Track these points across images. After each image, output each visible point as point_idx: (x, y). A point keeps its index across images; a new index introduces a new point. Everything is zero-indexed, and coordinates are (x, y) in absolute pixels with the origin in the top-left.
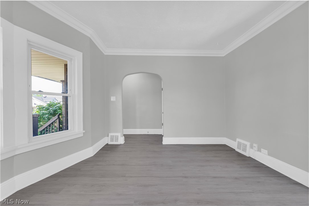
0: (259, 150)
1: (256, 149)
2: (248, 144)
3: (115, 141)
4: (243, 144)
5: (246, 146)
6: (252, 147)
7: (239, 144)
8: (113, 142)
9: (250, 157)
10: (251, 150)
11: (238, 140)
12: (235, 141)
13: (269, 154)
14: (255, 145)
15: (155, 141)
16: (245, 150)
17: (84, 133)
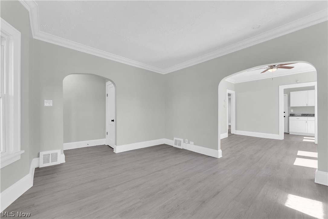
0: (189, 143)
1: (187, 142)
2: (182, 140)
3: (52, 162)
4: (179, 141)
5: (180, 142)
6: (184, 142)
7: (176, 141)
8: (49, 162)
9: (183, 149)
10: (184, 143)
11: (175, 138)
12: (173, 140)
13: (194, 144)
14: (187, 140)
15: (104, 152)
16: (180, 145)
17: (21, 155)
